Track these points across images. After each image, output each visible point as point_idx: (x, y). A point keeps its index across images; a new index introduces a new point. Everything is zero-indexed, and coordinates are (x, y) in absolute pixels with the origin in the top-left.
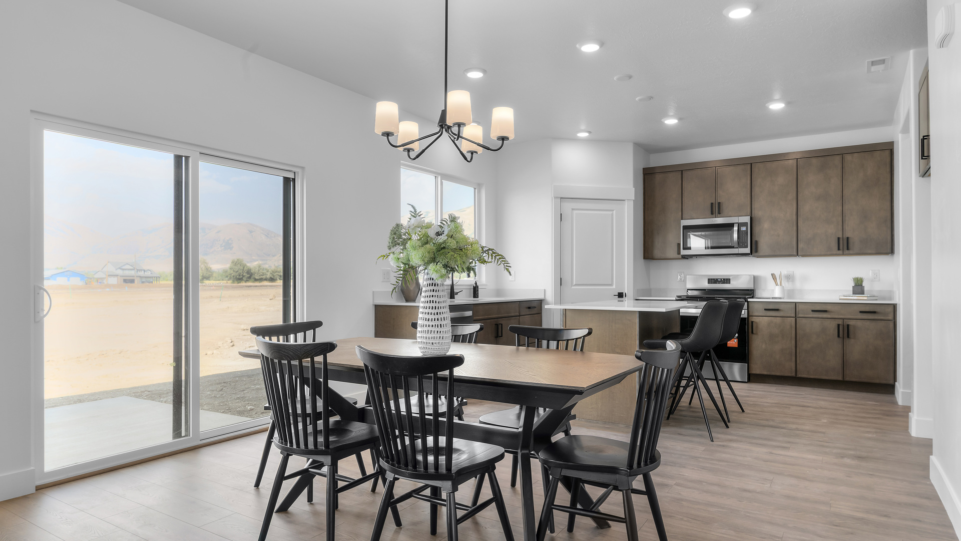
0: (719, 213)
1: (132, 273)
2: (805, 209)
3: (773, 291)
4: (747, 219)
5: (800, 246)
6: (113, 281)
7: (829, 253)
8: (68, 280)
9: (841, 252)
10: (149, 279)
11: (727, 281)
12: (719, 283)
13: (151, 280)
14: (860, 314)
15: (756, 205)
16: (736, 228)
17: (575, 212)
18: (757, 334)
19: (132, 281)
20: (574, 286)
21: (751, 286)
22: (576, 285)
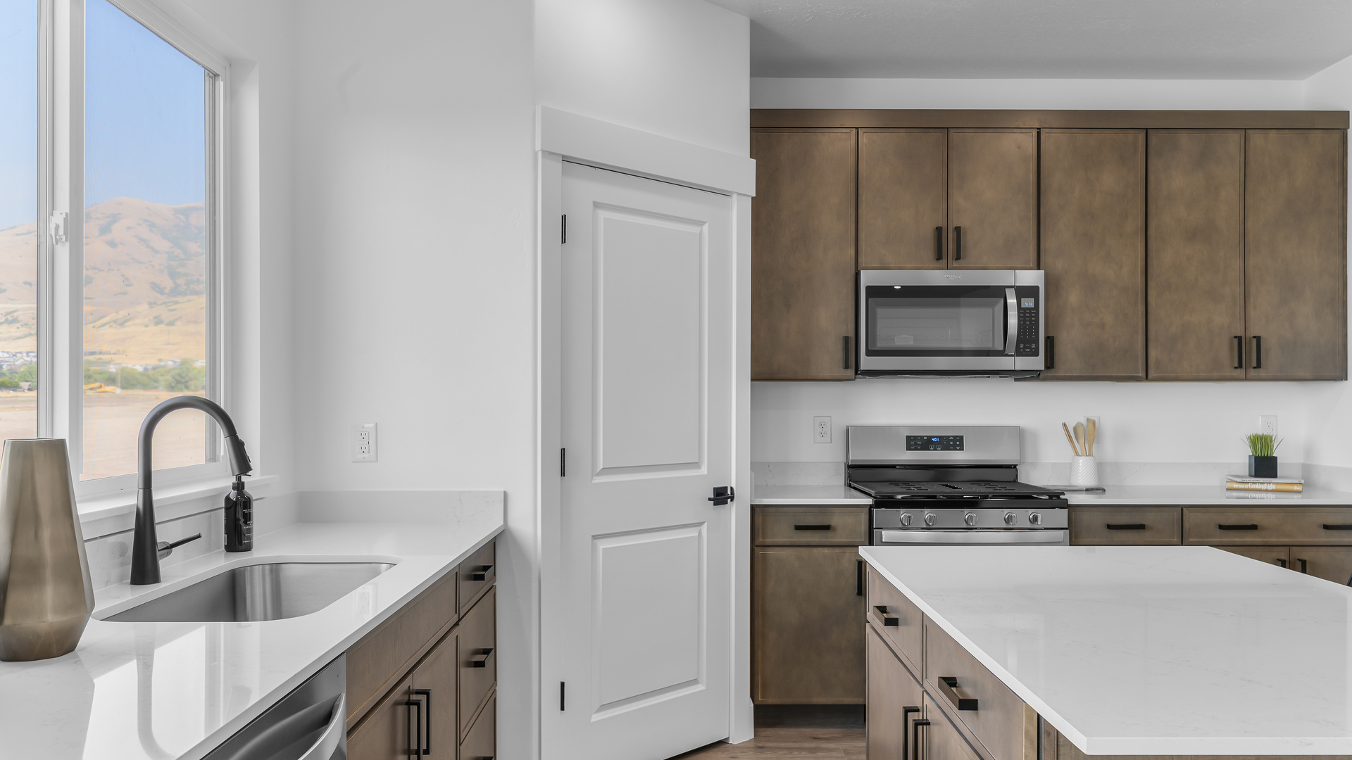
0: (961, 257)
2: (1165, 259)
4: (1036, 278)
5: (1153, 354)
7: (1215, 374)
9: (1241, 372)
11: (954, 442)
12: (935, 449)
14: (1324, 532)
15: (1049, 242)
16: (1011, 301)
17: (602, 214)
20: (598, 475)
22: (607, 471)
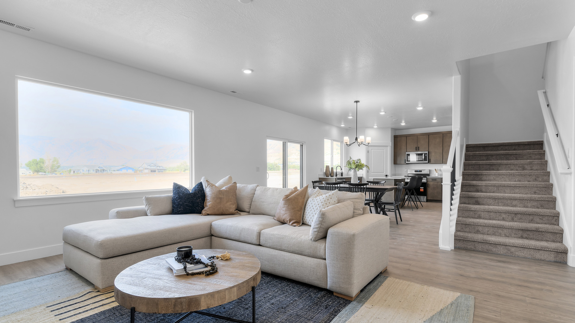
0: (418, 150)
1: (154, 168)
2: (445, 149)
3: (435, 174)
4: (427, 152)
5: (444, 161)
6: (146, 171)
8: (127, 171)
10: (162, 170)
11: (421, 171)
12: (418, 172)
13: (163, 171)
15: (430, 148)
16: (423, 155)
17: (372, 150)
18: (429, 187)
19: (155, 171)
21: (429, 173)
22: (373, 172)
